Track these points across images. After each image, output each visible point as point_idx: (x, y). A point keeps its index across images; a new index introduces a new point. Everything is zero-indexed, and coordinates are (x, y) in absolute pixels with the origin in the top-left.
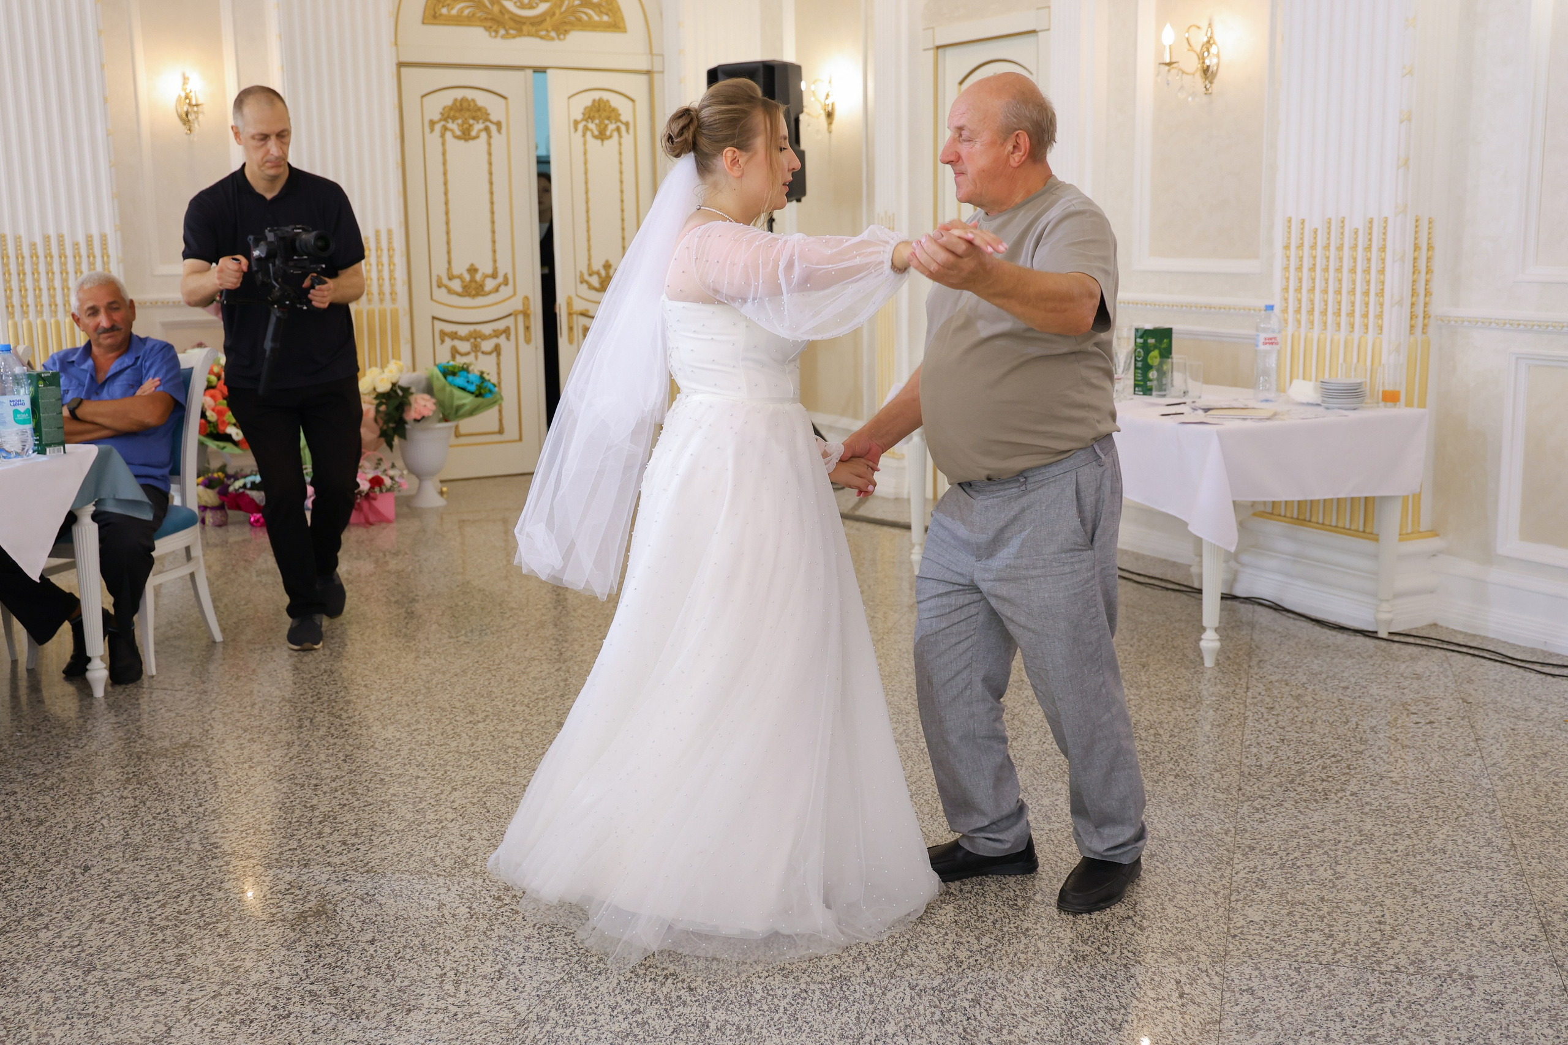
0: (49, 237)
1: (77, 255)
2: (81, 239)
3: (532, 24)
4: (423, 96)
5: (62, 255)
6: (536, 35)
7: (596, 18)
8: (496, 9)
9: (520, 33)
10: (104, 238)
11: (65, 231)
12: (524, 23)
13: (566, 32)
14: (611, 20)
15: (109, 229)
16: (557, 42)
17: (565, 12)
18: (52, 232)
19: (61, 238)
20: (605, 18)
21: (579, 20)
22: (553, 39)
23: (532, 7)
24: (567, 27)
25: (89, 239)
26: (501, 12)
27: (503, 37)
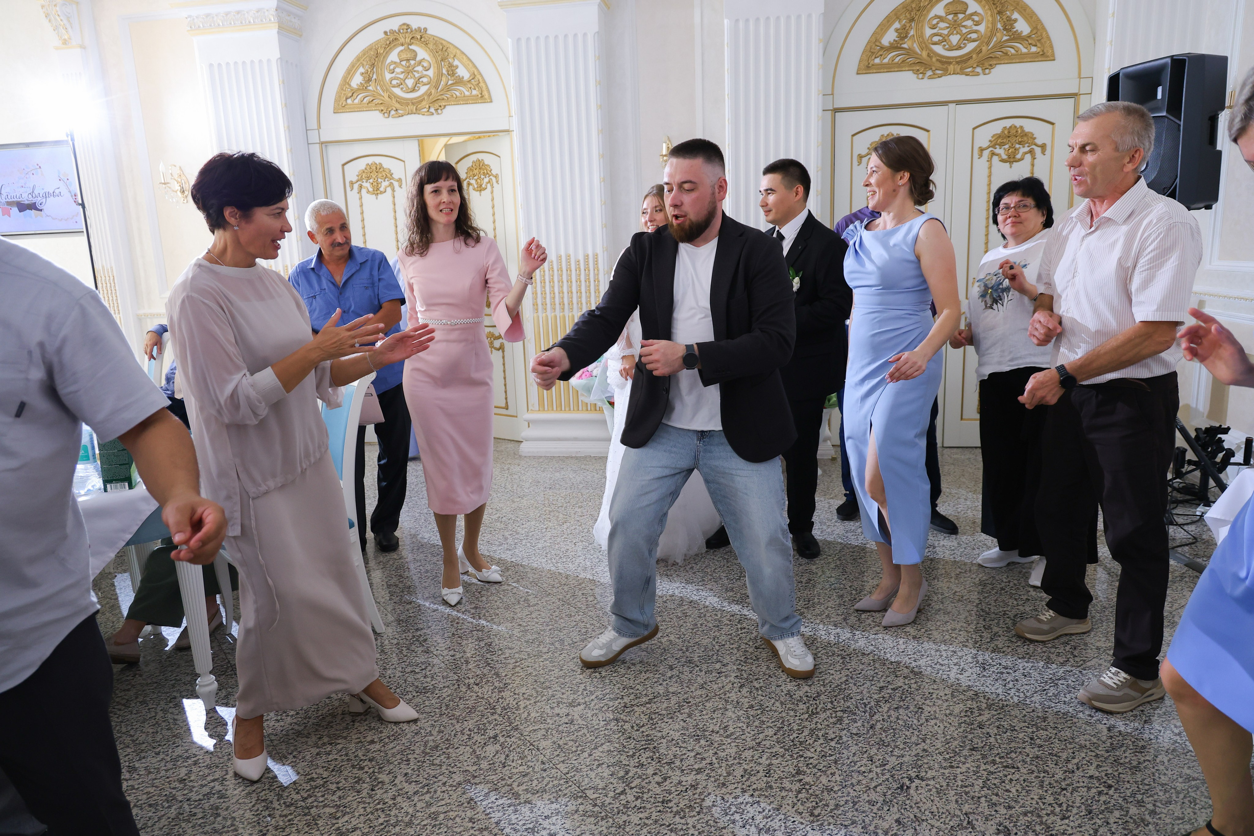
0: (561, 257)
1: (578, 268)
2: (581, 258)
3: (958, 63)
4: (853, 135)
5: (569, 269)
6: (962, 72)
7: (1024, 50)
8: (924, 54)
9: (946, 72)
10: (596, 256)
11: (571, 252)
12: (950, 63)
13: (991, 66)
14: (1039, 50)
15: (599, 251)
16: (982, 76)
17: (992, 48)
18: (563, 253)
19: (568, 257)
20: (1034, 49)
21: (1006, 54)
22: (978, 74)
23: (959, 48)
24: (993, 62)
25: (586, 257)
26: (928, 55)
27: (930, 78)
